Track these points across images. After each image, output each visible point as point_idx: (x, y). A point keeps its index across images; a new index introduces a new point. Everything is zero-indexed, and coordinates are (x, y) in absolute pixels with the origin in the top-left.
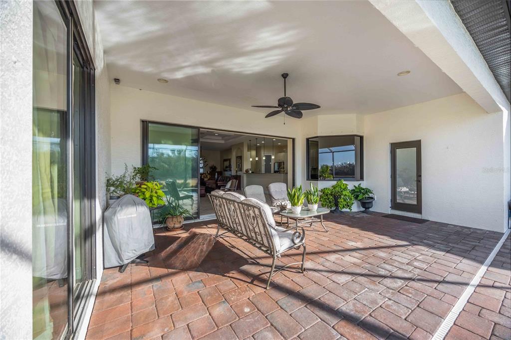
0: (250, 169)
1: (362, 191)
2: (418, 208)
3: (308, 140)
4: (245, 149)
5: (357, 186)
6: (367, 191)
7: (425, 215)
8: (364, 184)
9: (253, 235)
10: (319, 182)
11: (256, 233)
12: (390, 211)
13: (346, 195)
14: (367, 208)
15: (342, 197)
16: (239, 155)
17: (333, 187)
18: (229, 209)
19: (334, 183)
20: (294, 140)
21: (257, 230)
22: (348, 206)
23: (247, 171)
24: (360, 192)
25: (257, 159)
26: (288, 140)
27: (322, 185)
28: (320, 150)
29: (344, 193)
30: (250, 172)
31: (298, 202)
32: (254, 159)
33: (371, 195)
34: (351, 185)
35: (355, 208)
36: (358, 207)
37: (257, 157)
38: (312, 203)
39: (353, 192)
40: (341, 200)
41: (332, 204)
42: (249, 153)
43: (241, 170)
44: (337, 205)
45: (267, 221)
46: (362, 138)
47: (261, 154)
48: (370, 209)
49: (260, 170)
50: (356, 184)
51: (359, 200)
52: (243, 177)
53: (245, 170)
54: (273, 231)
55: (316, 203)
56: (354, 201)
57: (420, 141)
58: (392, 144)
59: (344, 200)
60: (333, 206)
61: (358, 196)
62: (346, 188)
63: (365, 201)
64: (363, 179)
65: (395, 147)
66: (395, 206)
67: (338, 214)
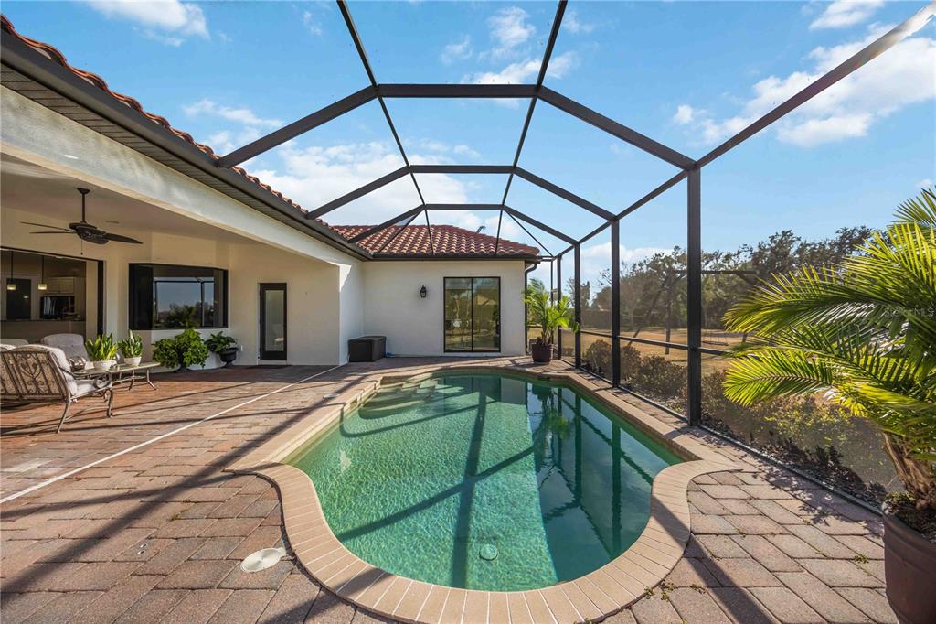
1: (222, 341)
2: (282, 355)
3: (130, 265)
5: (215, 335)
6: (229, 340)
7: (290, 362)
8: (226, 332)
10: (153, 332)
12: (257, 362)
13: (195, 347)
14: (229, 362)
15: (190, 349)
17: (176, 337)
19: (181, 331)
20: (101, 264)
22: (199, 360)
24: (220, 342)
26: (87, 261)
27: (156, 335)
28: (155, 279)
29: (193, 344)
31: (106, 355)
33: (232, 345)
34: (205, 334)
35: (211, 363)
36: (217, 361)
38: (131, 356)
39: (209, 343)
40: (188, 355)
41: (174, 361)
44: (181, 360)
45: (58, 364)
46: (225, 272)
48: (234, 363)
50: (215, 332)
51: (218, 353)
54: (67, 375)
55: (137, 355)
56: (209, 354)
57: (286, 284)
58: (261, 284)
59: (193, 353)
60: (175, 363)
61: (216, 347)
62: (197, 338)
63: (226, 352)
64: (225, 325)
65: (264, 287)
66: (265, 355)
67: (183, 373)
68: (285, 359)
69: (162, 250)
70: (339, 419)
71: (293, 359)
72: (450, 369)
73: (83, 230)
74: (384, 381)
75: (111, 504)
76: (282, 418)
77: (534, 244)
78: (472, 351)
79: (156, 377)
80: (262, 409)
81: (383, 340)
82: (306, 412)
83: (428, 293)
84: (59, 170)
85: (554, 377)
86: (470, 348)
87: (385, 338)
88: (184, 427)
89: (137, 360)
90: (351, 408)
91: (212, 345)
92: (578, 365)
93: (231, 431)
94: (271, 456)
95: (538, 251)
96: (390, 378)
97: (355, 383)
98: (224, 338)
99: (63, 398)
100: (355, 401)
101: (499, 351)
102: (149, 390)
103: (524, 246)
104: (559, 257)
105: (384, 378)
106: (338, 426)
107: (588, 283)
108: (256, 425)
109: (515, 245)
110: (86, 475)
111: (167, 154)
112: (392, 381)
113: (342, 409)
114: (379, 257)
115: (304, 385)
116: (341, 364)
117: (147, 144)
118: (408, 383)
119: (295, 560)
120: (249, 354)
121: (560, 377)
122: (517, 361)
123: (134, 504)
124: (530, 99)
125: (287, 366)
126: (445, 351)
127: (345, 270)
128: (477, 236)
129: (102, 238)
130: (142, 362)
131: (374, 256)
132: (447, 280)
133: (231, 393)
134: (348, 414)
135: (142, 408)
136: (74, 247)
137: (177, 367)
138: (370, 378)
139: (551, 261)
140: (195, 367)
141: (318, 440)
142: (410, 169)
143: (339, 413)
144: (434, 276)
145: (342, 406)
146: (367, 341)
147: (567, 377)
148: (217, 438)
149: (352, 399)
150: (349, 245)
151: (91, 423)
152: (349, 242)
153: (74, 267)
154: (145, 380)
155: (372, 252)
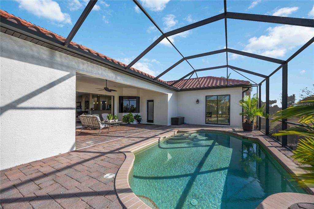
0: (94, 108)
2: (152, 121)
3: (119, 97)
4: (91, 97)
6: (139, 116)
7: (154, 123)
8: (139, 114)
9: (95, 125)
11: (95, 124)
12: (146, 123)
14: (139, 122)
16: (87, 100)
17: (127, 115)
18: (87, 120)
19: (129, 114)
20: (114, 96)
21: (96, 123)
22: (132, 121)
23: (92, 109)
25: (97, 103)
26: (111, 96)
27: (124, 114)
28: (124, 100)
29: (131, 117)
30: (94, 109)
32: (96, 103)
33: (140, 118)
34: (134, 114)
35: (135, 122)
37: (97, 102)
40: (129, 120)
42: (93, 99)
43: (88, 108)
46: (139, 97)
47: (100, 100)
48: (140, 123)
49: (99, 109)
50: (136, 114)
51: (137, 119)
52: (89, 112)
53: (90, 109)
54: (100, 123)
55: (117, 119)
56: (135, 119)
57: (153, 100)
58: (147, 100)
59: (131, 119)
60: (127, 122)
61: (136, 118)
62: (132, 115)
63: (138, 120)
64: (139, 112)
65: (148, 101)
66: (148, 121)
67: (129, 125)
68: (153, 122)
69: (126, 93)
70: (158, 142)
71: (155, 123)
72: (205, 130)
73: (106, 89)
74: (178, 132)
75: (95, 154)
76: (141, 139)
77: (247, 80)
78: (217, 124)
79: (121, 125)
80: (138, 136)
81: (183, 118)
82: (148, 138)
83: (200, 102)
84: (93, 76)
85: (250, 138)
86: (216, 123)
87: (184, 118)
88: (119, 138)
89: (117, 120)
90: (163, 139)
91: (135, 117)
92: (268, 134)
93: (128, 141)
94: (131, 150)
95: (249, 82)
96: (180, 131)
97: (168, 131)
98: (138, 116)
99: (99, 128)
100: (165, 137)
101: (229, 125)
102: (119, 128)
103: (242, 81)
104: (260, 84)
105: (178, 131)
106: (158, 144)
107: (294, 95)
108: (134, 140)
109: (238, 81)
110: (96, 146)
111: (114, 68)
112: (181, 132)
113: (159, 139)
114: (182, 90)
115: (153, 131)
116: (168, 125)
117: (110, 67)
118: (187, 133)
119: (115, 179)
120: (144, 121)
121: (254, 138)
122: (235, 130)
123: (98, 154)
124: (224, 19)
125: (153, 125)
126: (206, 123)
127: (170, 95)
128: (221, 79)
129: (110, 91)
130: (118, 121)
131: (180, 90)
132: (207, 97)
133: (135, 131)
134: (161, 141)
135: (115, 132)
136: (105, 93)
137: (128, 123)
138: (174, 131)
139: (257, 86)
140: (131, 123)
141: (149, 147)
142: (185, 59)
143: (158, 140)
144: (202, 96)
145: (159, 138)
146: (177, 118)
147: (257, 139)
148: (123, 142)
149: (164, 136)
150: (170, 87)
151: (104, 135)
152: (170, 86)
153: (109, 98)
154: (118, 125)
155: (179, 89)
